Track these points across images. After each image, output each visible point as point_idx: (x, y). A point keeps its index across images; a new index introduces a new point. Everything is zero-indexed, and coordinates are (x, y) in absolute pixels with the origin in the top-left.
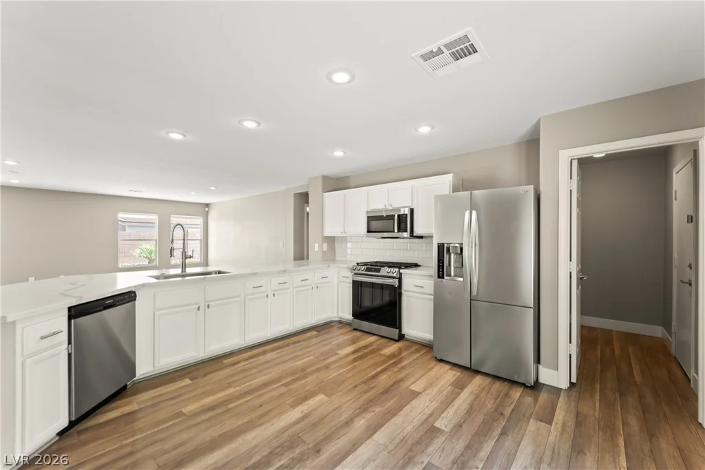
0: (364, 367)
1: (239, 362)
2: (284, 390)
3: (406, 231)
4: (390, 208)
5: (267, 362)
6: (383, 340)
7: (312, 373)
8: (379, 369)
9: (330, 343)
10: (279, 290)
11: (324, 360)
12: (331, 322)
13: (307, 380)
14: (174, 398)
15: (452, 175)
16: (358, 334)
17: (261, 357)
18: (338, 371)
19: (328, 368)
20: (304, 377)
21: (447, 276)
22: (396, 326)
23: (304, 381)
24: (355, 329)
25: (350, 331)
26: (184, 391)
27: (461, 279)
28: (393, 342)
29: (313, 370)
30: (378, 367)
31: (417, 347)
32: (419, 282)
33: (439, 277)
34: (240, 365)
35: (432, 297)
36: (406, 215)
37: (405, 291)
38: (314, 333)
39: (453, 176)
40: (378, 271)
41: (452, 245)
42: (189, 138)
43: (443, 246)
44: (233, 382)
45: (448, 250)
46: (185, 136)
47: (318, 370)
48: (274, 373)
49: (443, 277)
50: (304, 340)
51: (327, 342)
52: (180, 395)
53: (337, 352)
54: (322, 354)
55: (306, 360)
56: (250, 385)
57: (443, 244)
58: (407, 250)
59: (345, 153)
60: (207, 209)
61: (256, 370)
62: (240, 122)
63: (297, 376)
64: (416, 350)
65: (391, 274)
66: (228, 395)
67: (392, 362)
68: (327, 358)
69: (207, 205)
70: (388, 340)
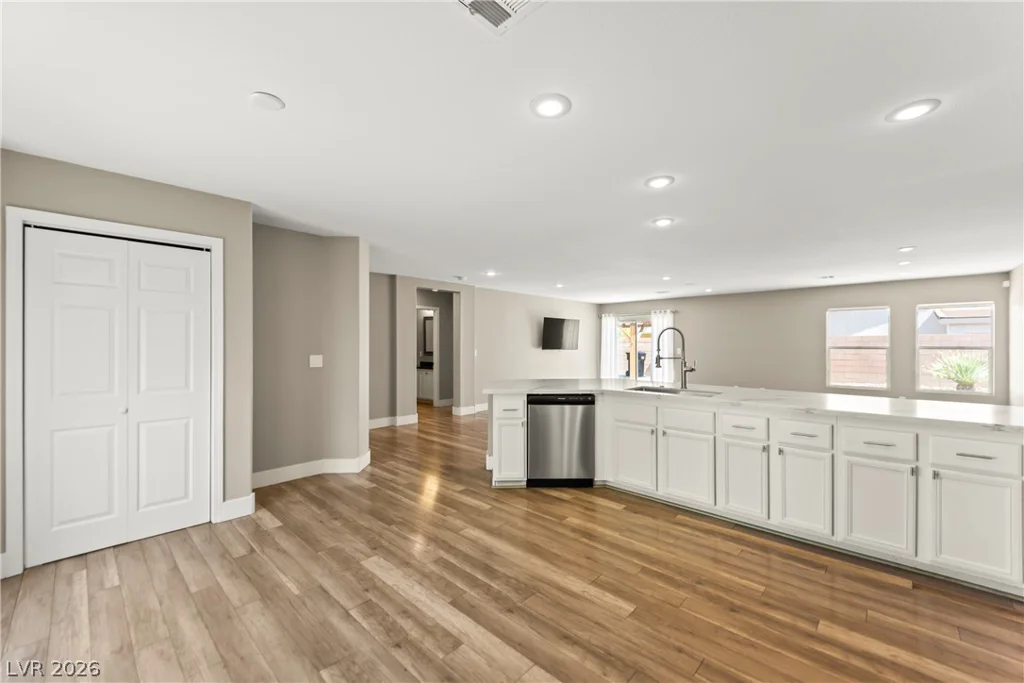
5: (700, 546)
11: (766, 604)
19: (733, 610)
52: (593, 510)
53: (823, 622)
55: (744, 582)
61: (671, 542)
68: (776, 608)
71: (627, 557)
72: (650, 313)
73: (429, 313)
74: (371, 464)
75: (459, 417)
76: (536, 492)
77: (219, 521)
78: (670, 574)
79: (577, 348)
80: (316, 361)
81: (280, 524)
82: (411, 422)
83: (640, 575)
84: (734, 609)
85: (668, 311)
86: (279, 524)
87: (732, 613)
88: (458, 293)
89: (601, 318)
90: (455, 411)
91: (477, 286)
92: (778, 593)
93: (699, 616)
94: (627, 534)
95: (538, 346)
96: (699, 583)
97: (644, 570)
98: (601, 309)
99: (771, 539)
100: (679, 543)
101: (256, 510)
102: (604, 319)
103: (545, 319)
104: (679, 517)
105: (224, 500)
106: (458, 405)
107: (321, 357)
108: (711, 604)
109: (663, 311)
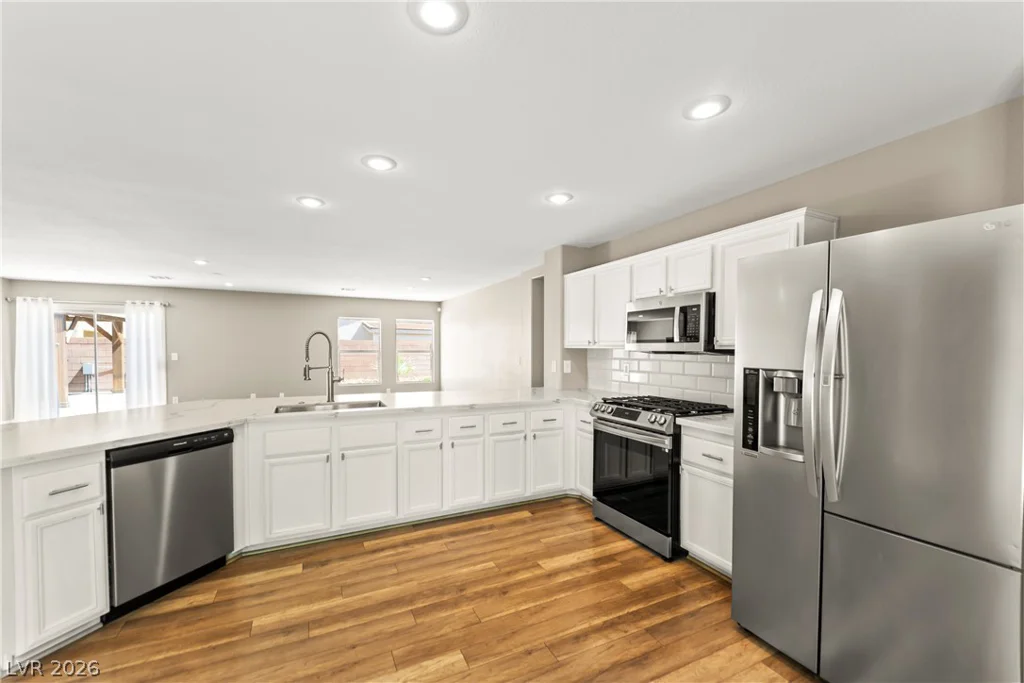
0: (571, 609)
1: (382, 549)
2: (409, 621)
3: (696, 339)
4: (670, 295)
5: (418, 559)
6: (641, 553)
7: (470, 599)
8: (598, 621)
9: (537, 541)
10: (462, 437)
11: (509, 574)
12: (566, 497)
13: (456, 611)
14: (260, 595)
15: (803, 211)
16: (601, 528)
17: (417, 546)
18: (519, 604)
19: (505, 593)
20: (456, 604)
21: (766, 444)
22: (666, 528)
23: (449, 613)
24: (597, 519)
25: (588, 521)
26: (281, 586)
27: (800, 458)
28: (660, 560)
29: (476, 593)
30: (597, 615)
31: (709, 583)
32: (715, 448)
33: (745, 445)
34: (382, 554)
35: (731, 481)
36: (698, 306)
37: (688, 463)
38: (526, 514)
39: (807, 215)
40: (634, 416)
41: (780, 374)
42: (328, 205)
43: (758, 375)
44: (349, 586)
45: (769, 383)
46: (323, 202)
47: (484, 595)
48: (415, 583)
49: (754, 447)
50: (502, 526)
51: (532, 537)
52: (272, 592)
53: (540, 563)
54: (511, 562)
55: (479, 567)
56: (366, 598)
57: (758, 370)
58: (710, 376)
59: (571, 197)
60: (439, 310)
61: (395, 571)
62: (364, 160)
63: (445, 598)
64: (701, 590)
65: (656, 427)
66: (325, 611)
67: (634, 609)
68: (516, 571)
69: (439, 304)
70: (651, 554)
71: (385, 614)
72: (123, 304)
78: (434, 600)
83: (419, 621)
84: (504, 591)
87: (507, 595)
89: (11, 302)
92: (504, 560)
93: (498, 616)
94: (350, 591)
96: (462, 590)
97: (416, 613)
98: (12, 284)
99: (445, 525)
100: (402, 568)
102: (20, 304)
104: (366, 544)
108: (489, 601)
109: (147, 303)
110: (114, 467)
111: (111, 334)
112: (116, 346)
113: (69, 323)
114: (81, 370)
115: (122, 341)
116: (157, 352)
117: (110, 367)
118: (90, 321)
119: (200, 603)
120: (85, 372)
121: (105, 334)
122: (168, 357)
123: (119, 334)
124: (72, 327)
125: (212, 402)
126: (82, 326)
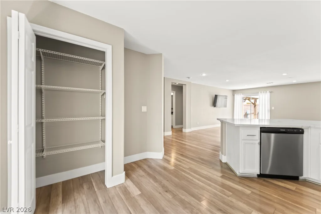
72: (258, 93)
73: (172, 94)
74: (165, 154)
75: (185, 133)
76: (267, 182)
77: (110, 187)
79: (226, 107)
80: (144, 109)
81: (141, 193)
82: (170, 135)
85: (268, 92)
86: (139, 193)
88: (185, 85)
89: (234, 95)
90: (184, 130)
91: (192, 82)
95: (212, 106)
98: (234, 91)
101: (126, 180)
102: (235, 96)
103: (215, 95)
105: (112, 176)
106: (185, 128)
107: (146, 107)
109: (265, 92)
110: (262, 132)
111: (254, 103)
112: (255, 106)
113: (244, 100)
114: (246, 113)
115: (257, 105)
116: (268, 107)
117: (253, 112)
118: (249, 99)
119: (289, 188)
120: (247, 113)
121: (252, 103)
122: (271, 108)
123: (256, 103)
124: (245, 101)
125: (292, 120)
126: (247, 101)
